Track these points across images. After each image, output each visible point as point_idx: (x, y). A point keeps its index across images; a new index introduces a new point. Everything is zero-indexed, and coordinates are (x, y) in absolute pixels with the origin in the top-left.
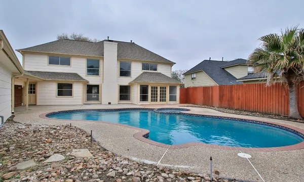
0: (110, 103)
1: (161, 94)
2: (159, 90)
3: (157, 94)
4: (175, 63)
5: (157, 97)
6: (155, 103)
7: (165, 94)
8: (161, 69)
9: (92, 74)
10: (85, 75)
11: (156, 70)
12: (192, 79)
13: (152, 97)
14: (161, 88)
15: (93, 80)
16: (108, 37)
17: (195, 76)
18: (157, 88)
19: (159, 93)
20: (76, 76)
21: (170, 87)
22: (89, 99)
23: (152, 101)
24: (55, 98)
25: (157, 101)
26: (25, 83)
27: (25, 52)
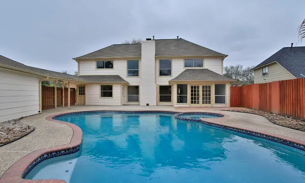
0: (148, 105)
1: (203, 95)
2: (201, 89)
3: (198, 95)
4: (226, 56)
5: (198, 99)
6: (196, 105)
7: (210, 95)
8: (208, 65)
9: (132, 75)
10: (126, 76)
11: (201, 66)
12: (264, 74)
13: (192, 98)
14: (203, 87)
15: (133, 81)
17: (267, 71)
18: (198, 87)
19: (201, 93)
20: (118, 78)
21: (215, 85)
22: (130, 100)
23: (192, 103)
24: (98, 99)
25: (198, 103)
26: (78, 86)
27: (79, 60)
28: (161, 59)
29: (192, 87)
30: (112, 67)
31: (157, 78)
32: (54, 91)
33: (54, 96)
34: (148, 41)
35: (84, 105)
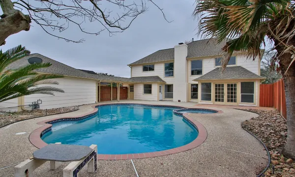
0: (179, 101)
1: (228, 93)
2: (225, 88)
3: (223, 93)
5: (223, 97)
6: (221, 103)
7: (235, 93)
8: (241, 62)
9: (168, 75)
10: (163, 77)
11: (234, 63)
13: (216, 96)
14: (228, 85)
15: (169, 81)
16: (193, 39)
18: (223, 85)
19: (225, 91)
20: (157, 78)
21: (242, 83)
22: (166, 96)
23: (216, 100)
24: (142, 95)
25: (223, 101)
26: (129, 85)
27: (132, 66)
28: (193, 60)
29: (216, 85)
30: (153, 70)
31: (189, 77)
32: (111, 89)
33: (111, 92)
34: (181, 45)
35: (132, 99)
